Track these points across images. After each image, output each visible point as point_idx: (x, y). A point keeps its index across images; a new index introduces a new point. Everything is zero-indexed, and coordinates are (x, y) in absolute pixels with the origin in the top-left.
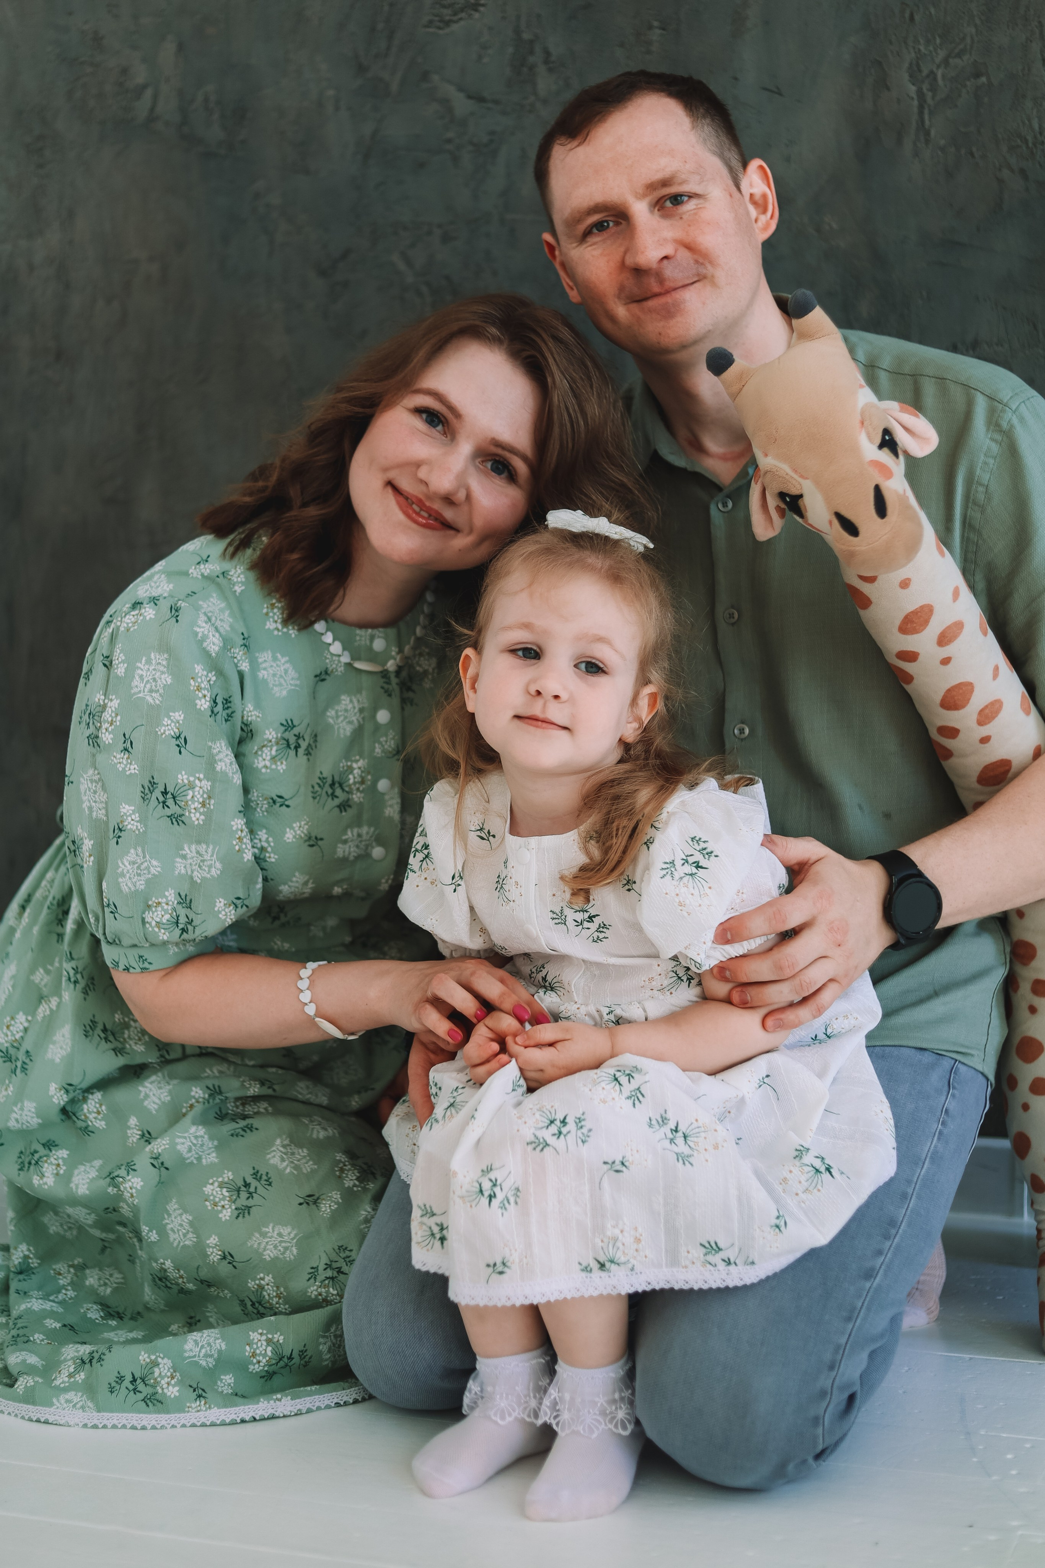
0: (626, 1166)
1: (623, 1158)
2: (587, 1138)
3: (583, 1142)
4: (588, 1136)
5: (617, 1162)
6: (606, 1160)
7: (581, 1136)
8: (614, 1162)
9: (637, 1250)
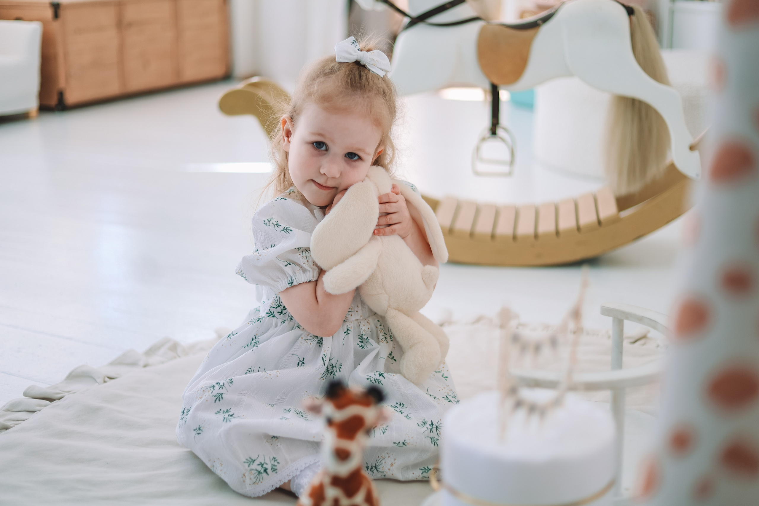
0: (405, 445)
1: (404, 441)
2: (385, 431)
3: (384, 432)
4: (386, 430)
5: (401, 443)
6: (395, 442)
7: (382, 429)
8: (399, 443)
9: (389, 469)
